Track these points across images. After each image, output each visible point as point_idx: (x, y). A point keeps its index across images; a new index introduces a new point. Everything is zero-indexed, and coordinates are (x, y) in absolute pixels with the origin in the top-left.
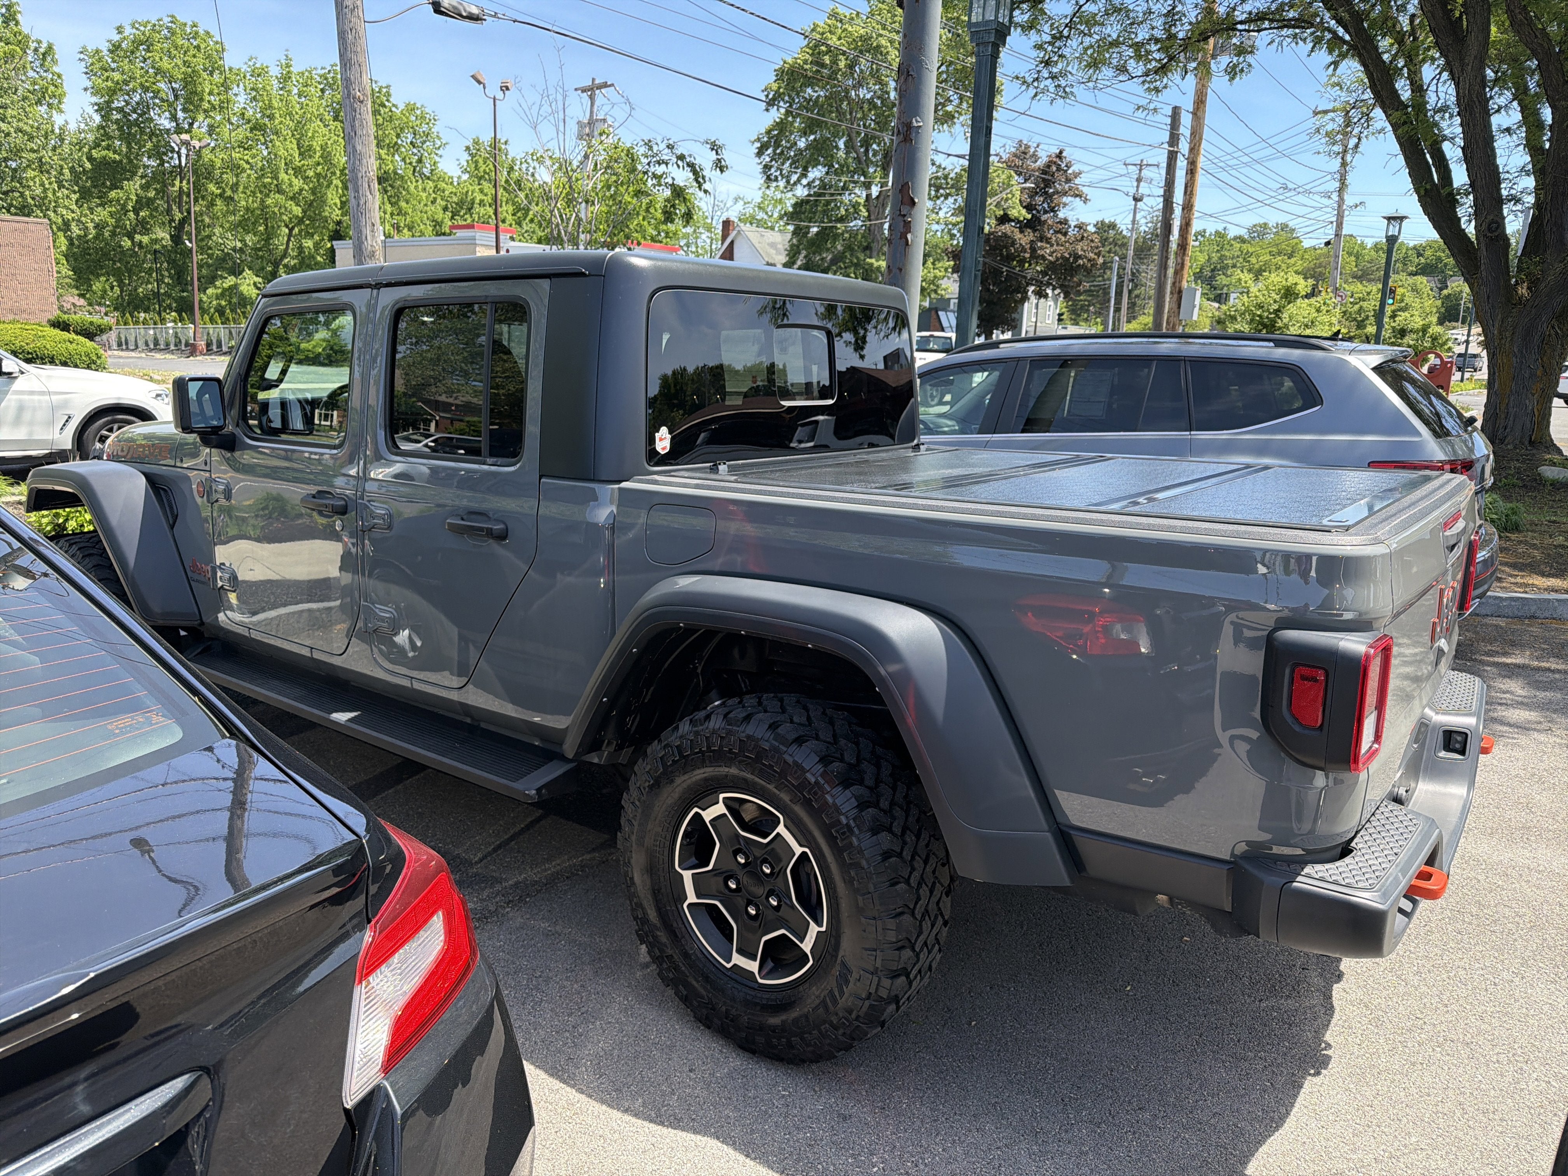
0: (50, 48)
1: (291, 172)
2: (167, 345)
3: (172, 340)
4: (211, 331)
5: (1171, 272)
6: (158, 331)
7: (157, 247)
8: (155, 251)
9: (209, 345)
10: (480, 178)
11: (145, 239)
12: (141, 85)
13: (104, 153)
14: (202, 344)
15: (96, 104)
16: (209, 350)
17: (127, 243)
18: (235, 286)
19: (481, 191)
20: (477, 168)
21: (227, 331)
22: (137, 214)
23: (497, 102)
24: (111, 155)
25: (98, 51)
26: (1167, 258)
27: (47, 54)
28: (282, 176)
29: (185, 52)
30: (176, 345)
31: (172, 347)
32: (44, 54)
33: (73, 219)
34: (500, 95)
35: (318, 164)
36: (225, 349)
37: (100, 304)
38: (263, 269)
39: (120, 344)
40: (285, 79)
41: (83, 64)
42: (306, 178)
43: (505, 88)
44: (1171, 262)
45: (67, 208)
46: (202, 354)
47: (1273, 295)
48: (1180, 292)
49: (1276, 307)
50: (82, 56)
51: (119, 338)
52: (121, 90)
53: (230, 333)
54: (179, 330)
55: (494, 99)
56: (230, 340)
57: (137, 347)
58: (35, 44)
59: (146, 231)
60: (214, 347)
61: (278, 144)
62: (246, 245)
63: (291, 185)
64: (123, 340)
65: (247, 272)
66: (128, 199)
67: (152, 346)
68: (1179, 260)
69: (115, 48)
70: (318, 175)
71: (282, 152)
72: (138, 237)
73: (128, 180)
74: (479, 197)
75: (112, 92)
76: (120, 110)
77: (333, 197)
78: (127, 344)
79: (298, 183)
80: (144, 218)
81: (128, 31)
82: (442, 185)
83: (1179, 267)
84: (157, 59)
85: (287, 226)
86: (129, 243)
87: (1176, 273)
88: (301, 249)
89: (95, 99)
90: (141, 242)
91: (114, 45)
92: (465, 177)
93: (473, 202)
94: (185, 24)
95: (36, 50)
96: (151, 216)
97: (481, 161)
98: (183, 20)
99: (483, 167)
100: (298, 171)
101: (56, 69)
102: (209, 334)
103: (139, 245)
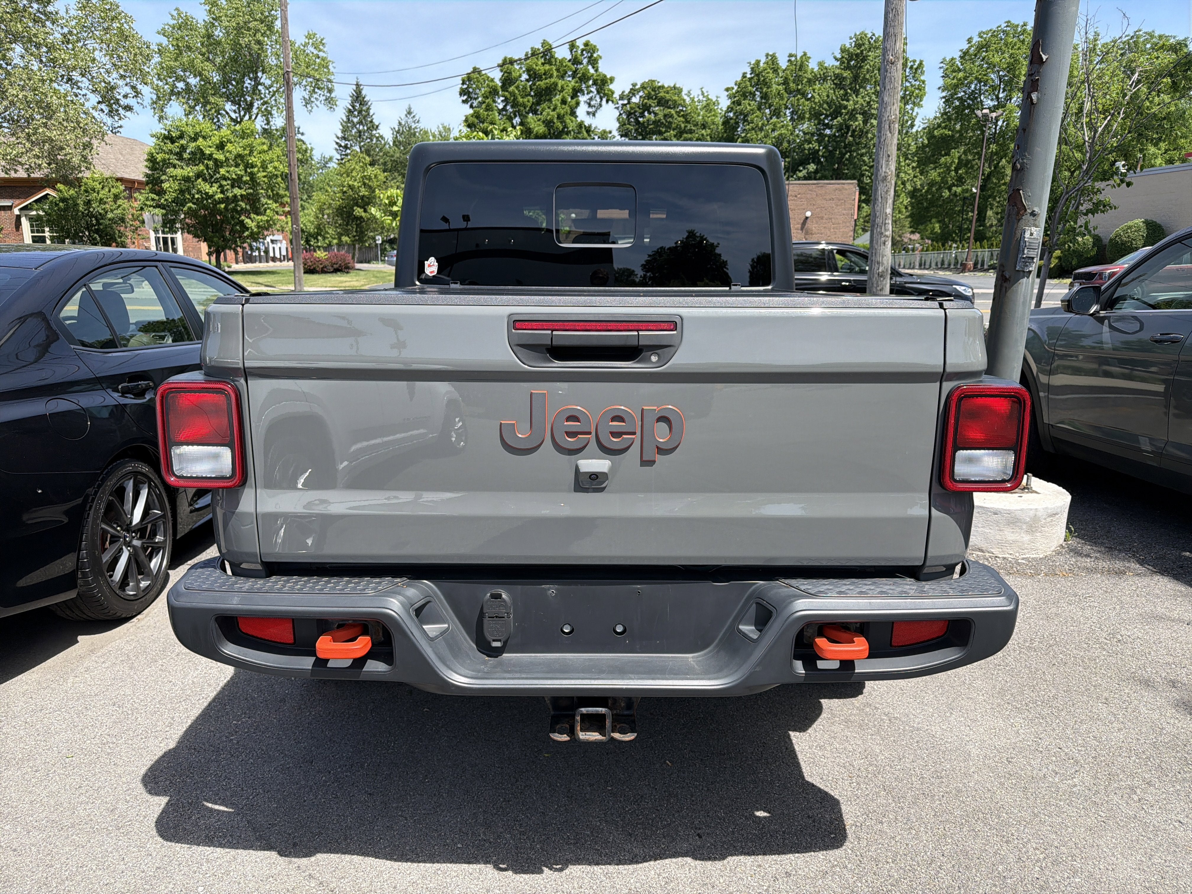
0: (921, 63)
2: (949, 265)
3: (953, 261)
4: (979, 254)
6: (945, 255)
7: (967, 195)
8: (964, 198)
9: (975, 264)
11: (959, 190)
12: (976, 78)
13: (942, 131)
14: (971, 264)
15: (944, 97)
16: (975, 268)
17: (946, 194)
21: (990, 253)
22: (957, 172)
24: (947, 132)
25: (952, 59)
27: (918, 69)
29: (1013, 47)
30: (954, 265)
31: (952, 267)
32: (916, 69)
33: (908, 180)
36: (985, 267)
39: (920, 265)
41: (942, 70)
45: (905, 173)
46: (970, 271)
50: (942, 65)
51: (921, 260)
52: (962, 84)
53: (992, 255)
54: (958, 254)
56: (991, 259)
57: (930, 266)
58: (912, 63)
59: (961, 184)
60: (979, 266)
64: (923, 262)
66: (953, 162)
67: (939, 266)
69: (965, 54)
72: (954, 189)
73: (955, 148)
75: (956, 86)
76: (960, 99)
78: (925, 265)
80: (961, 175)
81: (976, 39)
84: (991, 56)
86: (948, 193)
89: (944, 94)
90: (956, 192)
91: (964, 53)
94: (1018, 25)
95: (911, 67)
96: (966, 173)
98: (1016, 23)
101: (922, 78)
102: (977, 256)
103: (955, 194)
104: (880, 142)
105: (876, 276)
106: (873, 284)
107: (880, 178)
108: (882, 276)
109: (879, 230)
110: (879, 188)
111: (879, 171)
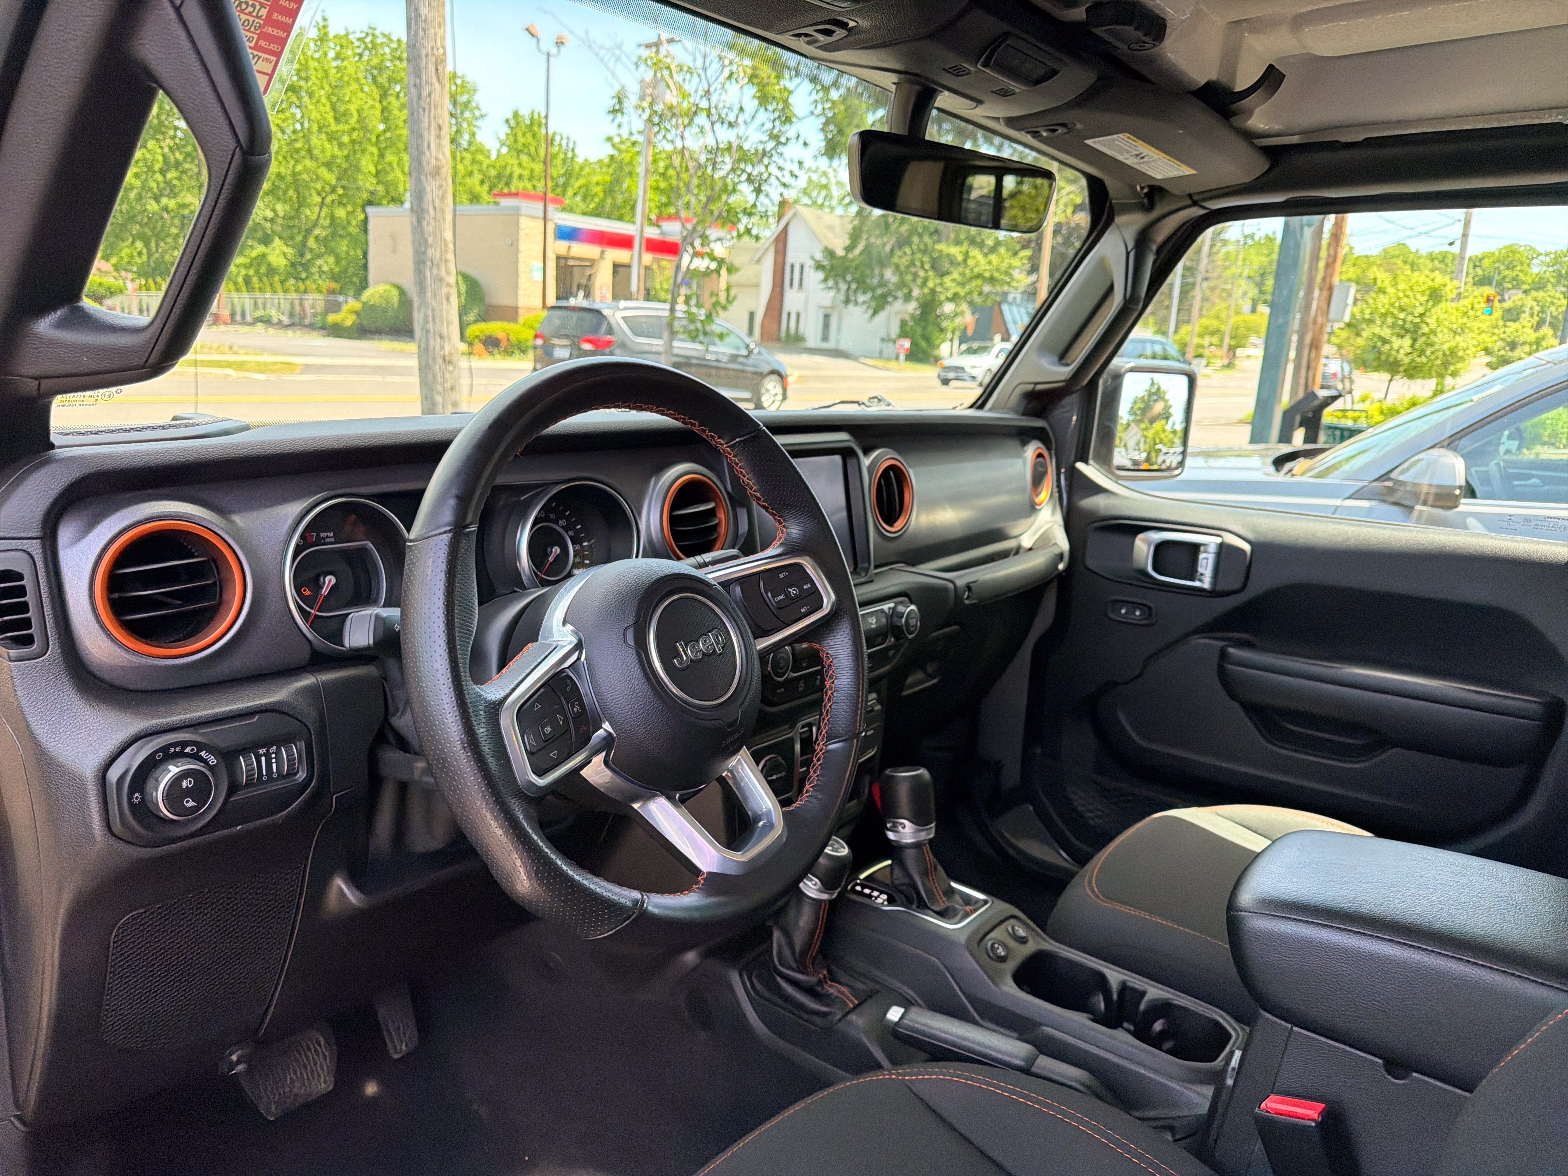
1: (323, 136)
4: (236, 301)
5: (1322, 265)
7: (185, 212)
8: (183, 217)
9: (233, 315)
10: (519, 152)
11: (172, 204)
14: (226, 313)
16: (233, 320)
17: (152, 205)
18: (264, 255)
19: (520, 165)
20: (516, 141)
21: (252, 302)
22: (164, 176)
23: (551, 59)
26: (1319, 248)
28: (314, 141)
34: (554, 50)
35: (354, 129)
36: (249, 319)
37: (126, 270)
38: (292, 238)
39: (141, 311)
40: (323, 39)
42: (341, 145)
43: (560, 43)
44: (1323, 254)
46: (225, 323)
47: (1419, 296)
48: (1331, 289)
49: (1421, 310)
51: (142, 304)
53: (256, 304)
55: (548, 55)
56: (255, 310)
59: (173, 194)
60: (238, 318)
61: (311, 107)
62: (277, 215)
63: (323, 151)
64: (145, 306)
65: (277, 242)
66: (154, 158)
68: (1332, 252)
70: (353, 142)
71: (315, 115)
72: (164, 201)
73: (155, 139)
74: (517, 171)
77: (367, 164)
79: (331, 149)
80: (171, 180)
82: (480, 157)
83: (1331, 260)
85: (319, 194)
86: (155, 206)
87: (1327, 266)
88: (333, 218)
90: (168, 206)
92: (504, 150)
93: (511, 176)
96: (180, 179)
97: (520, 135)
99: (522, 140)
100: (332, 137)
102: (233, 304)
103: (166, 209)
104: (420, 97)
105: (440, 361)
106: (434, 377)
107: (428, 169)
108: (450, 362)
109: (435, 271)
110: (428, 189)
111: (423, 153)
